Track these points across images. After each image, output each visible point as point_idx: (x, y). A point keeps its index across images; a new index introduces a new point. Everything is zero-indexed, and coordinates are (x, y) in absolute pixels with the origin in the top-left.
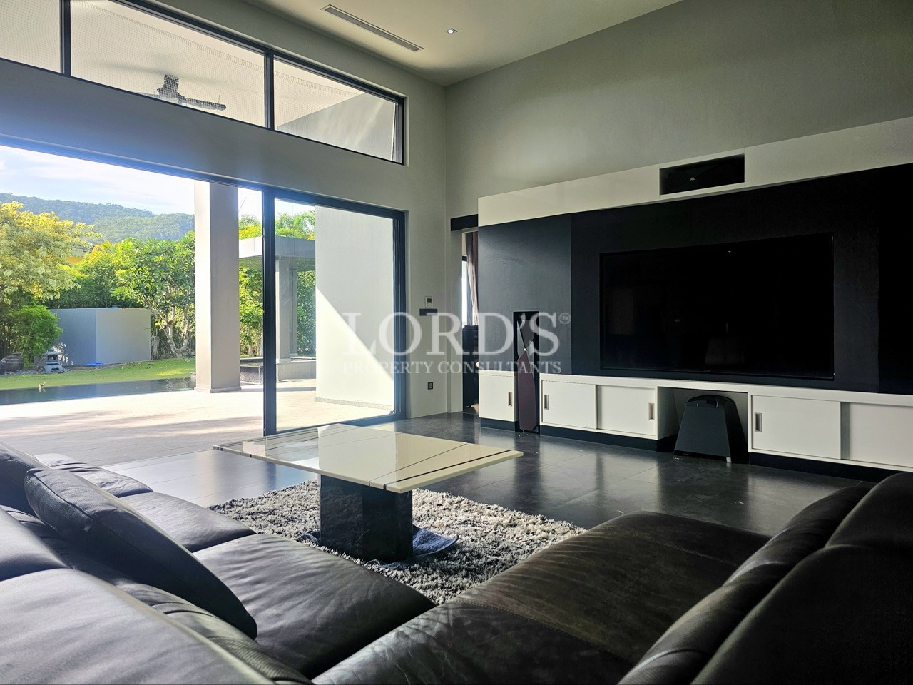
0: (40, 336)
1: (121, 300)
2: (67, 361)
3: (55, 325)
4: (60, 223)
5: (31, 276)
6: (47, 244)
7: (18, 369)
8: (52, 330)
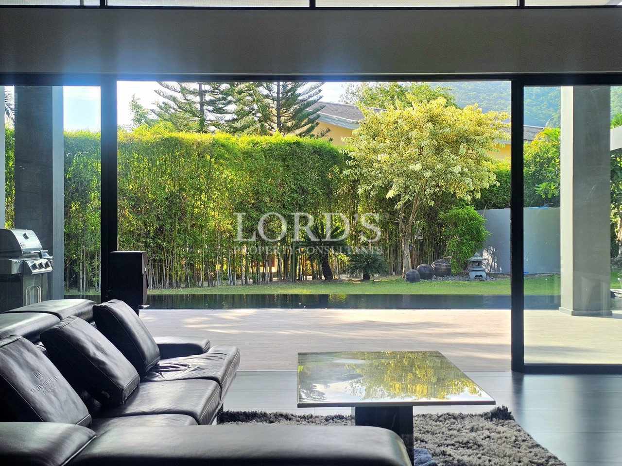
0: (466, 239)
1: (547, 197)
2: (496, 267)
3: (482, 228)
4: (482, 115)
5: (449, 176)
6: (467, 141)
7: (446, 274)
8: (478, 232)
